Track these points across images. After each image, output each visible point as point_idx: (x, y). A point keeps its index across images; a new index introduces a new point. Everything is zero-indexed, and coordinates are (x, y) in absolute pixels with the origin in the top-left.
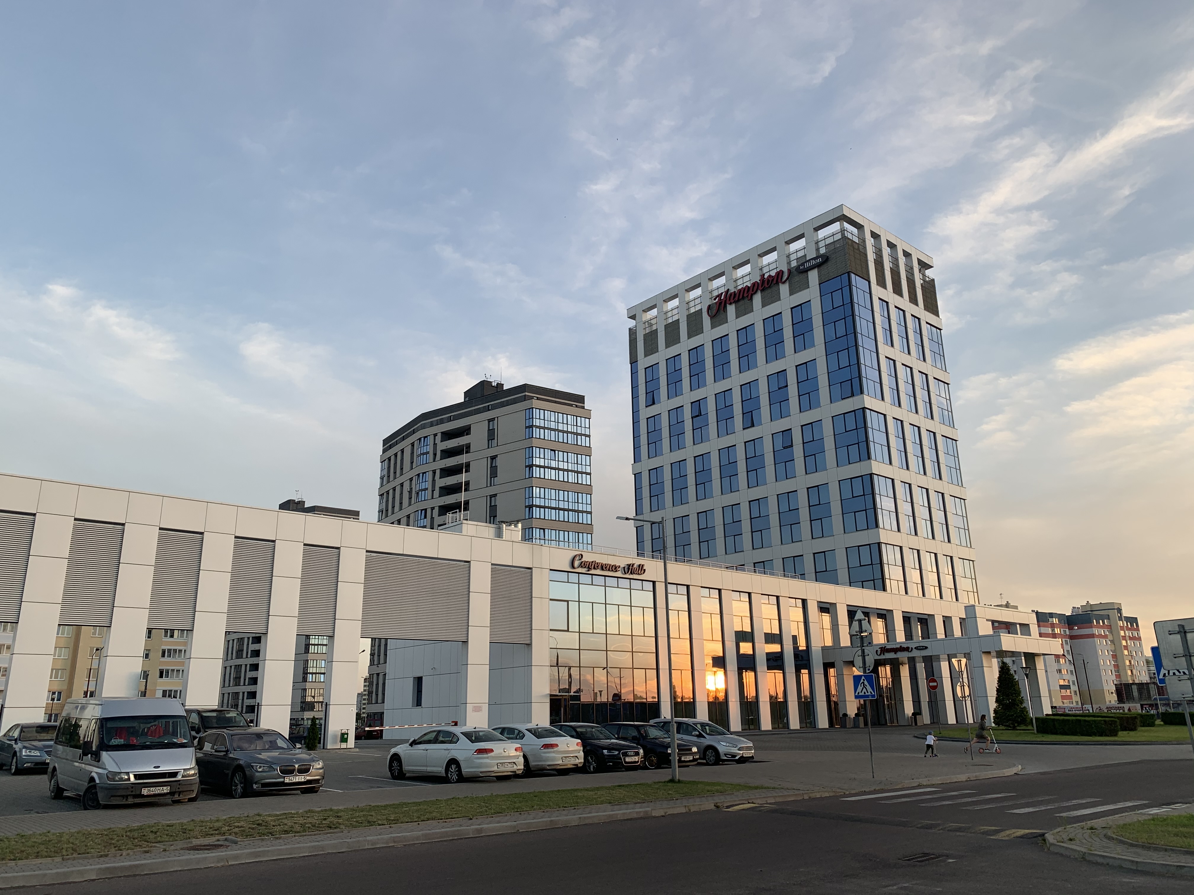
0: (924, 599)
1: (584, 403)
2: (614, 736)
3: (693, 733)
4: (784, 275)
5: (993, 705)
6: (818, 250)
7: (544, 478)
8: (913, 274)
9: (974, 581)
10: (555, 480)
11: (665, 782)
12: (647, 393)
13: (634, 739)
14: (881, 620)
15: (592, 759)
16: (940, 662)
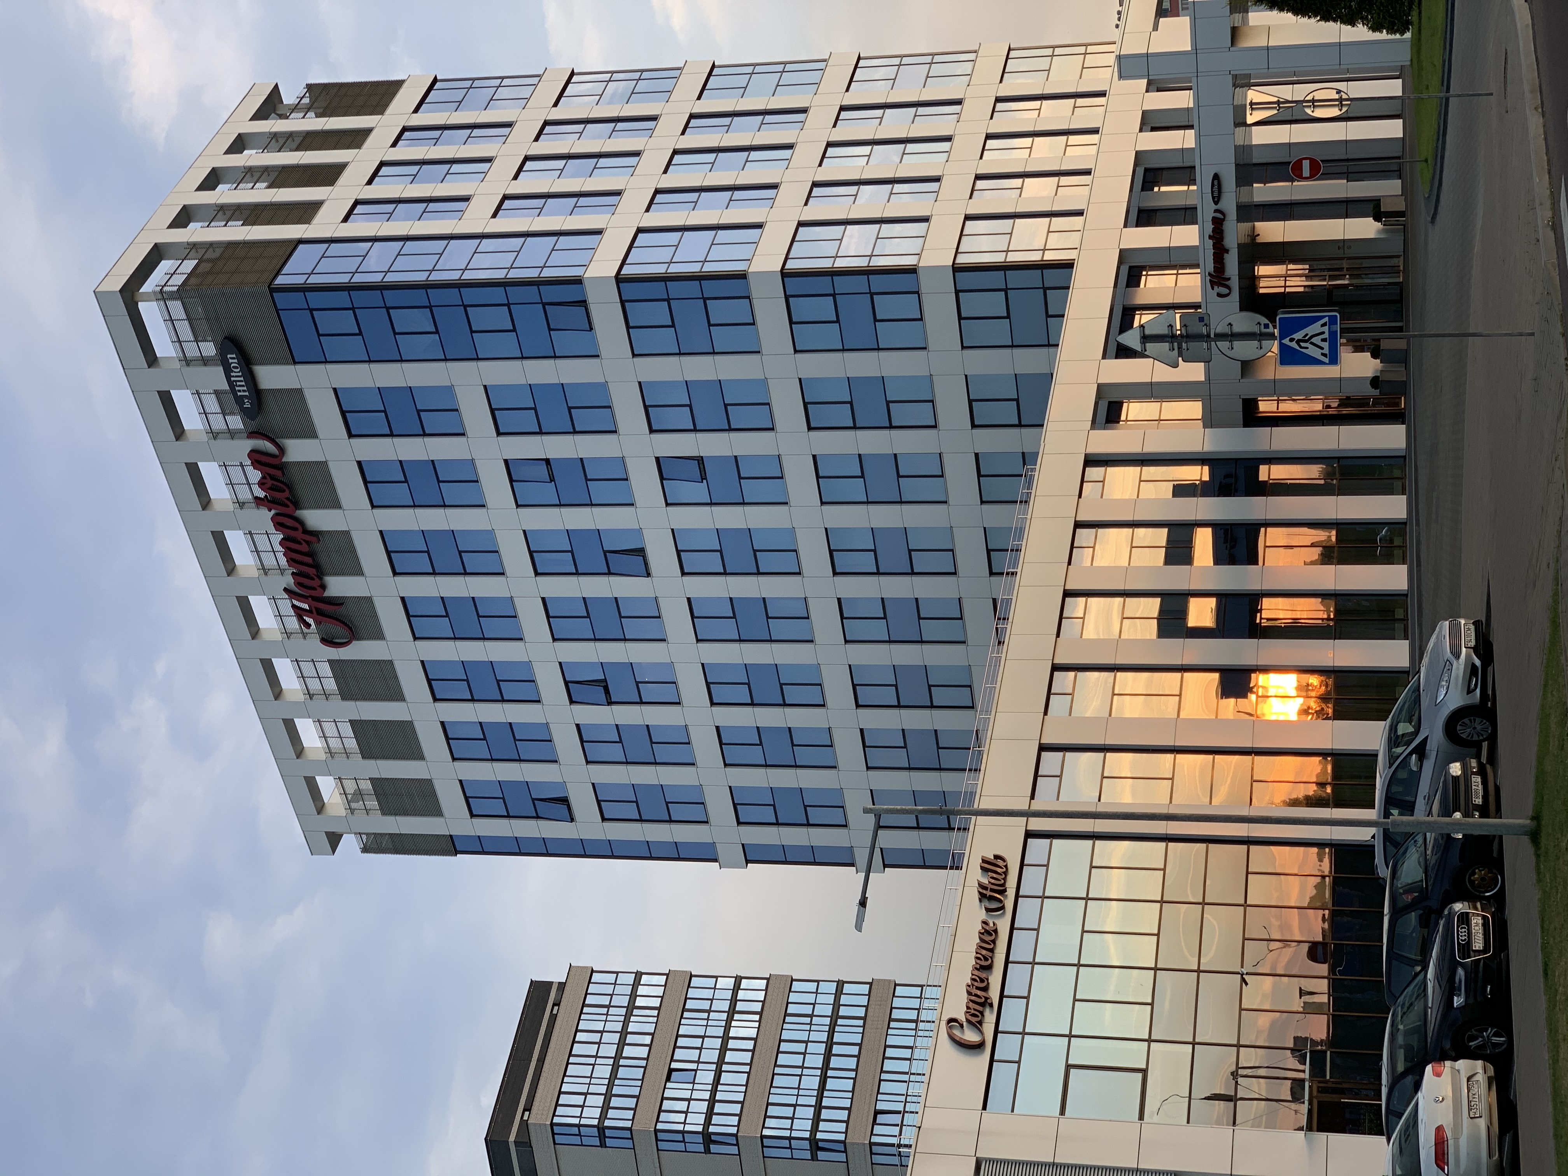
0: (1097, 173)
1: (551, 984)
2: (1417, 974)
3: (1415, 769)
4: (263, 449)
5: (1360, 33)
6: (205, 361)
7: (742, 1103)
8: (291, 135)
9: (1058, 51)
10: (749, 1073)
11: (1538, 856)
12: (538, 817)
13: (1428, 922)
14: (1143, 278)
15: (1474, 1038)
16: (1251, 147)
